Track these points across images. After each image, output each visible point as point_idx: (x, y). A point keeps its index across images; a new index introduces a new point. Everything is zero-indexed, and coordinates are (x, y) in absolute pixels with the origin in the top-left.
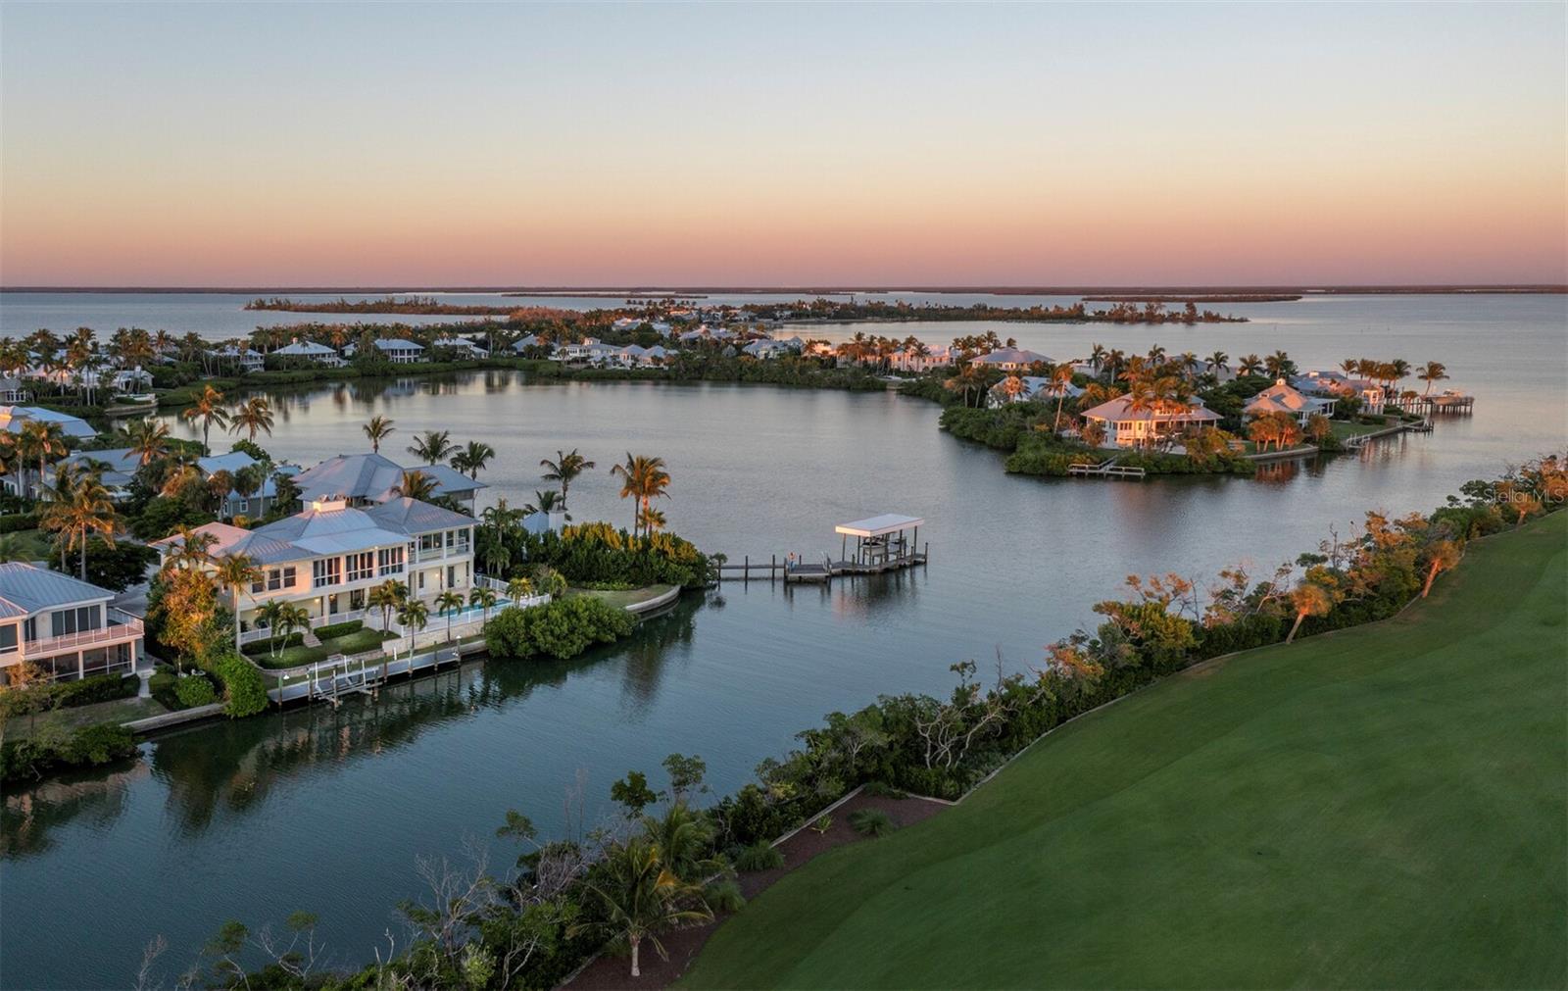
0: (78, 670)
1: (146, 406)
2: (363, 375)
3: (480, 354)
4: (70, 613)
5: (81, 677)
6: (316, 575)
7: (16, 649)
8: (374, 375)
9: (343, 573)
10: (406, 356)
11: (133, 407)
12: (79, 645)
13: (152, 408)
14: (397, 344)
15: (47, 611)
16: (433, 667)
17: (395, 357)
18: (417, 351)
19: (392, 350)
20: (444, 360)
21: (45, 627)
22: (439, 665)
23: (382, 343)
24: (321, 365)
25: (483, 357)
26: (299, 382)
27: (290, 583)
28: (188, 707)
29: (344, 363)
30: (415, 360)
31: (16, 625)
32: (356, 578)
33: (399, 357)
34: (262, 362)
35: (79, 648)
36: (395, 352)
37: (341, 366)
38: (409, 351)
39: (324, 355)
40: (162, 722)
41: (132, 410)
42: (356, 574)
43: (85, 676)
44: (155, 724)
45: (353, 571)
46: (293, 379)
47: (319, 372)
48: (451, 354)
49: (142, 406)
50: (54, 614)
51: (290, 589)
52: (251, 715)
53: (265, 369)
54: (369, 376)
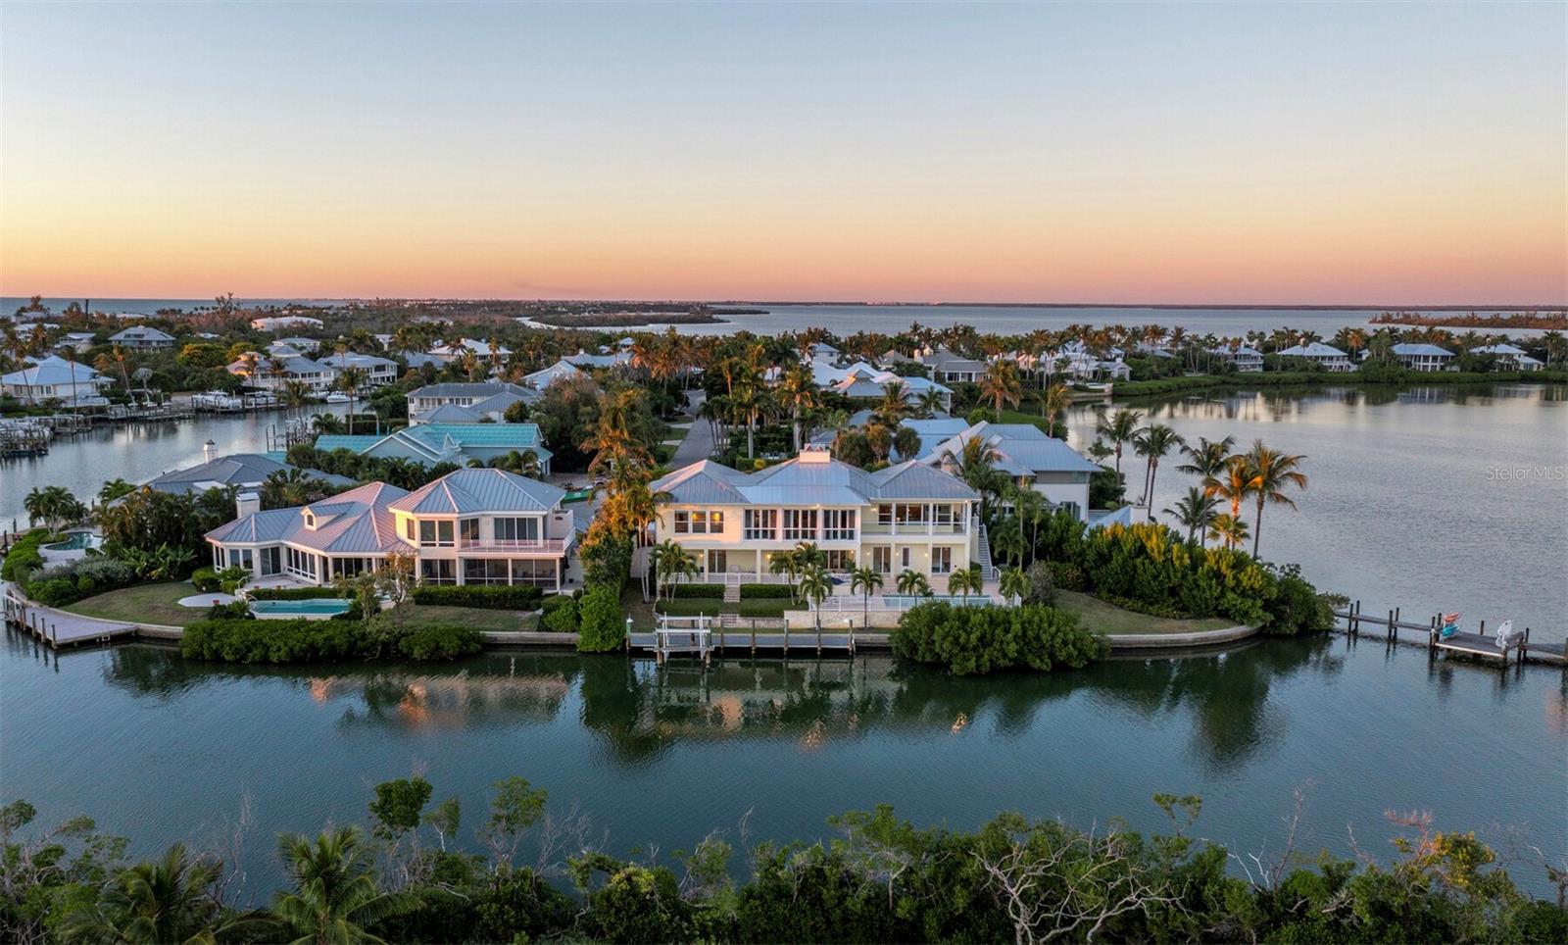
0: (507, 577)
1: (1098, 394)
2: (1366, 381)
3: (1531, 365)
4: (510, 521)
5: (510, 584)
6: (748, 524)
7: (452, 545)
8: (1377, 382)
9: (780, 529)
10: (1430, 364)
11: (1084, 394)
12: (512, 552)
13: (1105, 396)
14: (1423, 349)
15: (490, 515)
16: (816, 649)
17: (1418, 364)
18: (1444, 358)
19: (1416, 356)
20: (1474, 370)
21: (487, 530)
22: (823, 649)
23: (1399, 349)
24: (1319, 368)
25: (1535, 369)
26: (1285, 384)
27: (718, 529)
28: (550, 630)
29: (1354, 368)
30: (1442, 368)
31: (452, 522)
32: (835, 537)
33: (1422, 364)
34: (1262, 362)
35: (509, 555)
36: (1417, 358)
37: (1351, 370)
38: (1435, 358)
39: (1331, 358)
40: (522, 638)
41: (1083, 397)
42: (835, 533)
43: (513, 584)
44: (516, 639)
45: (832, 529)
46: (1279, 379)
47: (1314, 375)
48: (1487, 363)
49: (1094, 394)
50: (496, 520)
51: (716, 536)
52: (595, 652)
53: (1264, 370)
54: (1373, 382)
